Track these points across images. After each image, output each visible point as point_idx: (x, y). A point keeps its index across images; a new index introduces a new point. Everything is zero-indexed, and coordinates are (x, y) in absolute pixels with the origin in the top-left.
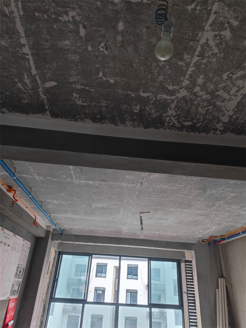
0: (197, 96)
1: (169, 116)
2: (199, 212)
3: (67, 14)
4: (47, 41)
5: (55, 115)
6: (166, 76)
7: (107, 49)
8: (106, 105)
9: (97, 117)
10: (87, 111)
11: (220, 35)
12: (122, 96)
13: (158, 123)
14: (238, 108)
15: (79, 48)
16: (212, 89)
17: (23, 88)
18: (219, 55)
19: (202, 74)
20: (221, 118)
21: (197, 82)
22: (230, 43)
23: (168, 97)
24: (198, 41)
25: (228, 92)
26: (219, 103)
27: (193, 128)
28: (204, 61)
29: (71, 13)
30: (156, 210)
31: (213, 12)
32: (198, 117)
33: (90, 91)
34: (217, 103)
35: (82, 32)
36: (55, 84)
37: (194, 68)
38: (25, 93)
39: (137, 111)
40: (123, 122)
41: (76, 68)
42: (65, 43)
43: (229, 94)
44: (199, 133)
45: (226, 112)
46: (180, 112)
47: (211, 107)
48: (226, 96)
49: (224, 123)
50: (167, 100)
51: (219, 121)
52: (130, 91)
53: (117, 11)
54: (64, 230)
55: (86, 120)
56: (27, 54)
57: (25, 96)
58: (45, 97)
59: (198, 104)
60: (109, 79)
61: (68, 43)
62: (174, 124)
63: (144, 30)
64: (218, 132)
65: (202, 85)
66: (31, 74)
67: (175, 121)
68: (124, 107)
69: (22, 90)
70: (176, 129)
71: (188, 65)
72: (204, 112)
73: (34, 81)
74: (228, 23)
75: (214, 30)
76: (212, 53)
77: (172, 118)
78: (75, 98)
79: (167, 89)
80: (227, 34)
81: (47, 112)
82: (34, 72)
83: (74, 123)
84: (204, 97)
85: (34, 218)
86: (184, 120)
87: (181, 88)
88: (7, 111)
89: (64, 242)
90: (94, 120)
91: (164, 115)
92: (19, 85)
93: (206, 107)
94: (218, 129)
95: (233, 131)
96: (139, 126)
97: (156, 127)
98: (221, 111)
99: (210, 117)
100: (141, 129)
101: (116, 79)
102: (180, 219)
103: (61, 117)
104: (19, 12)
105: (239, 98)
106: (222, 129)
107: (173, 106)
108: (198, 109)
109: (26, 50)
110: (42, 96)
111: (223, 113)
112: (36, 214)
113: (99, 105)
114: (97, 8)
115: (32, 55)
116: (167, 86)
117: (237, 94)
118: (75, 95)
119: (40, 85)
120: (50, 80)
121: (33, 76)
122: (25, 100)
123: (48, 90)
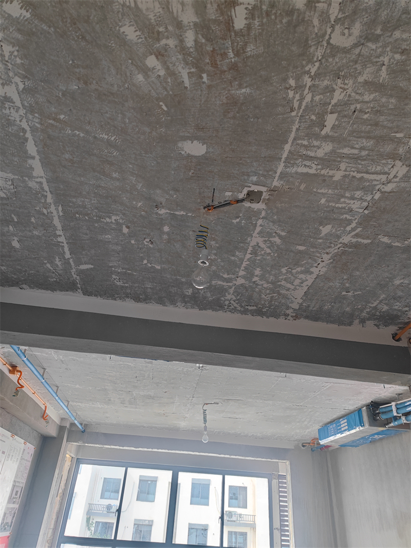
0: (257, 285)
1: (228, 300)
2: (288, 405)
3: (110, 218)
4: (87, 234)
5: (87, 293)
6: (219, 266)
7: (152, 243)
8: (152, 287)
9: (141, 297)
10: (129, 291)
11: (270, 241)
12: (171, 280)
13: (217, 305)
14: (307, 297)
15: (122, 241)
16: (272, 280)
17: (52, 269)
18: (272, 254)
19: (258, 267)
20: (290, 305)
21: (254, 273)
22: (282, 247)
23: (225, 284)
24: (249, 244)
25: (292, 283)
26: (283, 292)
27: (259, 312)
28: (258, 258)
29: (114, 218)
30: (227, 401)
31: (258, 225)
32: (263, 302)
33: (133, 274)
34: (281, 292)
35: (125, 230)
36: (93, 267)
37: (248, 263)
38: (54, 273)
39: (190, 294)
40: (173, 302)
41: (117, 255)
42: (106, 237)
43: (293, 285)
44: (268, 317)
45: (293, 299)
46: (241, 296)
47: (276, 295)
48: (289, 286)
49: (295, 310)
50: (224, 286)
51: (288, 308)
52: (179, 276)
53: (162, 219)
54: (87, 425)
55: (127, 299)
56: (63, 243)
57: (53, 275)
58: (78, 277)
59: (260, 291)
60: (155, 266)
61: (110, 237)
62: (235, 307)
63: (191, 233)
64: (289, 317)
65: (260, 276)
66: (64, 258)
67: (236, 305)
68: (173, 290)
69: (50, 270)
70: (238, 312)
71: (242, 260)
72: (269, 298)
73: (67, 262)
74: (275, 233)
75: (262, 237)
76: (264, 253)
77: (232, 302)
78: (115, 279)
79: (222, 277)
80: (277, 240)
81: (78, 290)
82: (68, 255)
83: (111, 302)
84: (265, 286)
85: (43, 408)
86: (247, 304)
87: (238, 277)
88: (28, 287)
89: (87, 445)
90: (137, 299)
91: (222, 298)
92: (48, 265)
93: (269, 294)
94: (289, 315)
95: (307, 317)
96: (192, 308)
97: (214, 310)
98: (288, 299)
99: (276, 303)
100: (196, 311)
101: (163, 266)
102: (263, 414)
103: (96, 295)
104: (58, 213)
105: (305, 289)
106: (294, 315)
107: (231, 291)
108: (260, 296)
109: (62, 239)
110: (75, 276)
111: (290, 300)
112: (46, 402)
113: (143, 287)
114: (141, 216)
115: (67, 243)
116: (221, 274)
117: (302, 285)
118: (114, 276)
119: (73, 267)
120: (86, 263)
121: (66, 259)
122: (53, 278)
123: (82, 271)
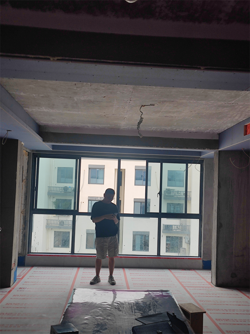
2: (220, 103)
30: (163, 102)
102: (196, 112)
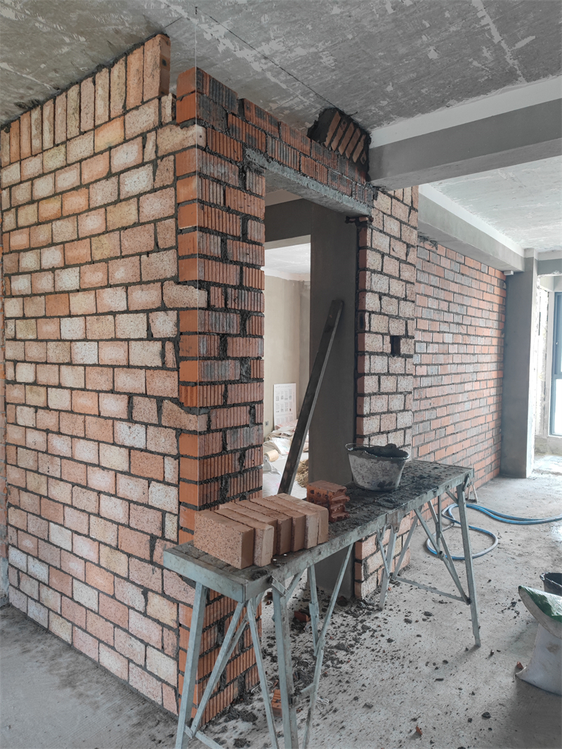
5: (531, 77)
17: (480, 65)
36: (534, 37)
38: (483, 70)
56: (488, 25)
57: (484, 73)
58: (516, 62)
66: (493, 44)
69: (478, 68)
73: (498, 49)
81: (519, 79)
82: (497, 38)
88: (455, 101)
92: (475, 63)
103: (545, 76)
109: (487, 20)
110: (511, 62)
115: (494, 22)
119: (507, 51)
120: (523, 38)
121: (496, 45)
122: (483, 77)
123: (521, 51)
